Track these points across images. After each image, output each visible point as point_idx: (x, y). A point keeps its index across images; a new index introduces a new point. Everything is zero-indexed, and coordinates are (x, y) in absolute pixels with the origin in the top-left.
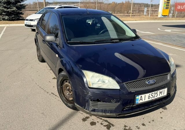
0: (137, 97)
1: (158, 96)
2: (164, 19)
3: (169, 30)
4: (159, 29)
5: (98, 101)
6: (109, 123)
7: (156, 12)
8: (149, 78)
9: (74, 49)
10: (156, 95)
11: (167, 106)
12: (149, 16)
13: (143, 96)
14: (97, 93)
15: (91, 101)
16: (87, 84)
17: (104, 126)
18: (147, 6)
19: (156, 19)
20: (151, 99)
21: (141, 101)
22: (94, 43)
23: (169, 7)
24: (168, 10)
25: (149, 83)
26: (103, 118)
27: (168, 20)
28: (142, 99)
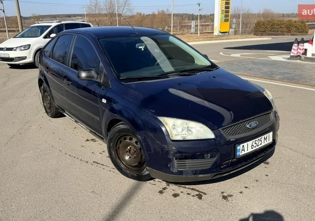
0: (238, 148)
1: (263, 144)
2: (224, 38)
3: (237, 55)
4: (221, 53)
5: (186, 158)
6: (198, 191)
7: (208, 27)
8: (250, 120)
9: (133, 89)
10: (260, 142)
11: (269, 160)
12: (199, 35)
13: (245, 144)
14: (184, 148)
15: (176, 159)
16: (169, 136)
17: (193, 196)
18: (193, 17)
19: (212, 38)
20: (254, 149)
21: (243, 153)
22: (159, 78)
23: (229, 18)
24: (228, 23)
25: (250, 126)
26: (187, 186)
27: (230, 39)
28: (244, 150)
